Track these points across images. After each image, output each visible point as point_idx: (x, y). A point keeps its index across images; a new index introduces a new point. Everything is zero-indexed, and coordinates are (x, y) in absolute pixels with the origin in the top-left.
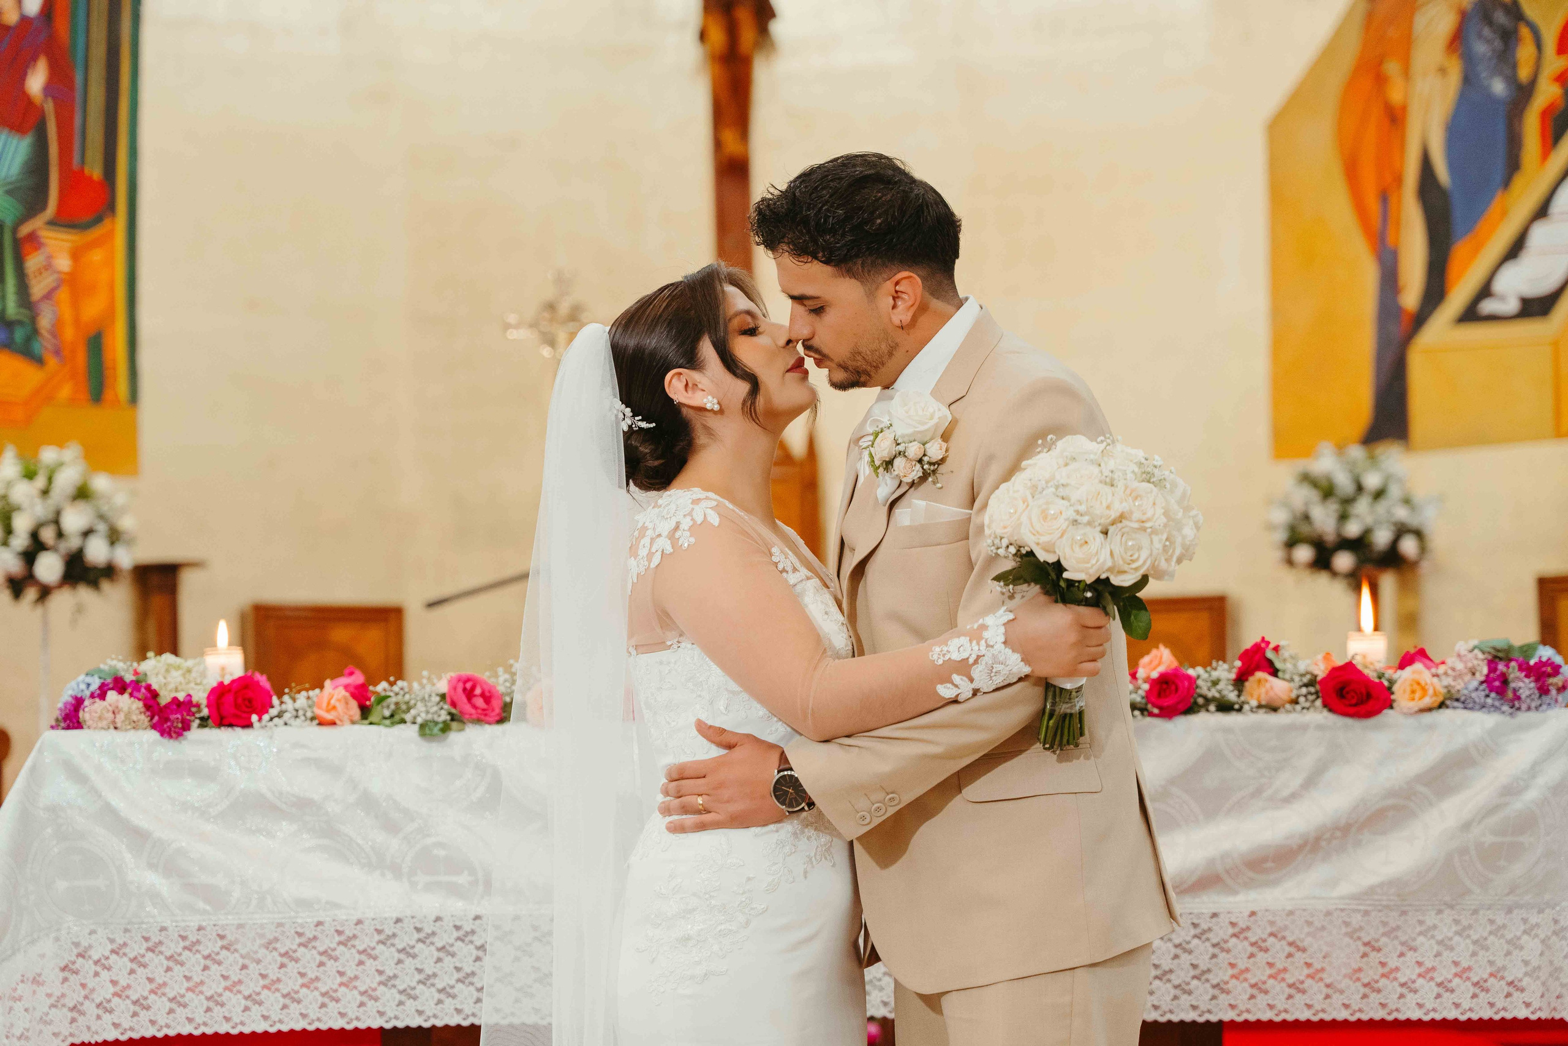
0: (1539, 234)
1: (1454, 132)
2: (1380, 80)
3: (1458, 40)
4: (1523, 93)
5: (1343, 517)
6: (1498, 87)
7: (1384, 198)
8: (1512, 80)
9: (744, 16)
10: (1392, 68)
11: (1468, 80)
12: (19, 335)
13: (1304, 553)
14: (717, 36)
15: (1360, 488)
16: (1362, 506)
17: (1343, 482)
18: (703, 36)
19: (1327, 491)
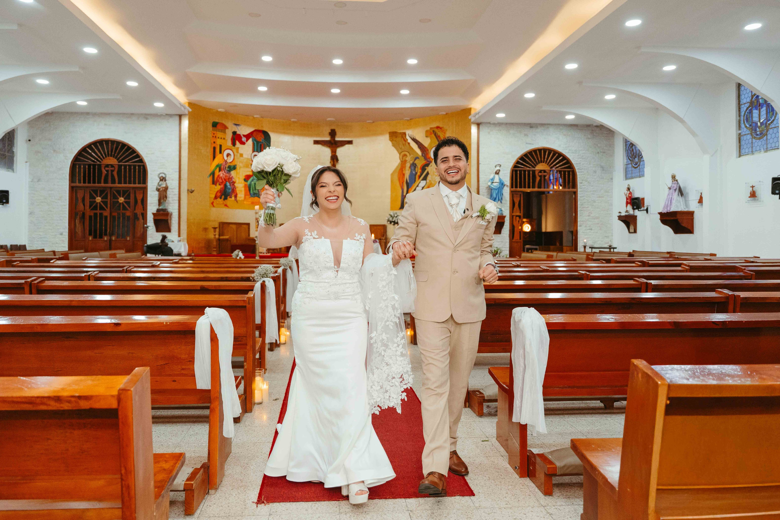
0: (417, 188)
1: (409, 176)
2: (402, 171)
3: (410, 167)
4: (416, 173)
5: (393, 219)
6: (414, 172)
7: (402, 183)
8: (415, 172)
9: (335, 160)
10: (404, 169)
11: (411, 171)
12: (258, 195)
13: (389, 222)
14: (332, 163)
15: (394, 216)
16: (394, 218)
17: (393, 216)
18: (330, 162)
19: (391, 216)
